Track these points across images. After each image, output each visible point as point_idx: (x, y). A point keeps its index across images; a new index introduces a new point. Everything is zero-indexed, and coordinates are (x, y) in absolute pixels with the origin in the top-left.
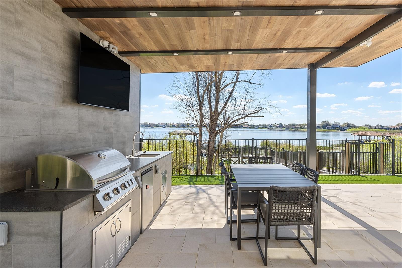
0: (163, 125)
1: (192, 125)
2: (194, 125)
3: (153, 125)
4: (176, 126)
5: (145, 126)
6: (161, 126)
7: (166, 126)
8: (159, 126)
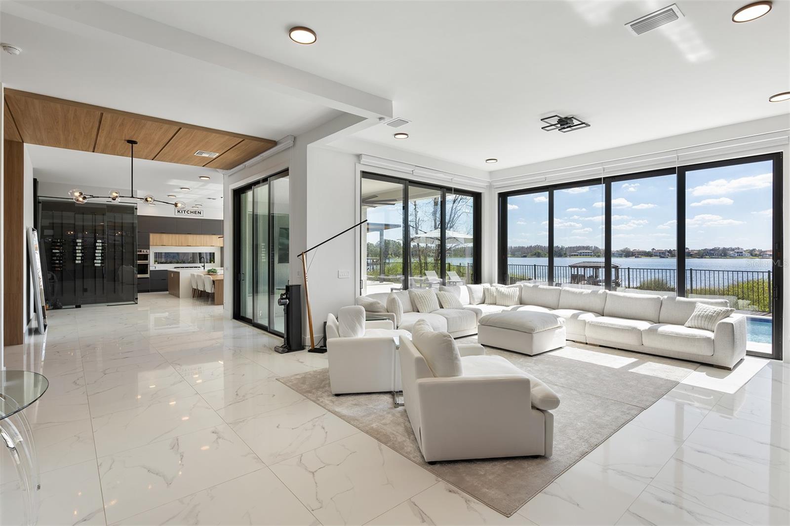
0: (662, 253)
1: (737, 253)
2: (742, 253)
3: (640, 252)
4: (692, 255)
5: (623, 255)
6: (658, 254)
7: (670, 254)
8: (652, 255)
